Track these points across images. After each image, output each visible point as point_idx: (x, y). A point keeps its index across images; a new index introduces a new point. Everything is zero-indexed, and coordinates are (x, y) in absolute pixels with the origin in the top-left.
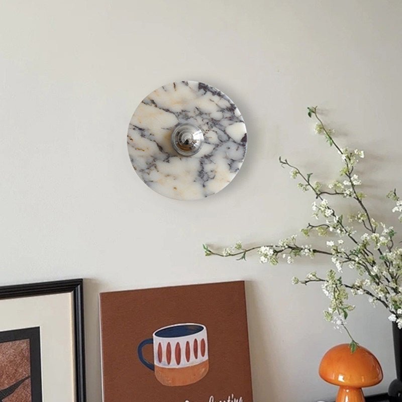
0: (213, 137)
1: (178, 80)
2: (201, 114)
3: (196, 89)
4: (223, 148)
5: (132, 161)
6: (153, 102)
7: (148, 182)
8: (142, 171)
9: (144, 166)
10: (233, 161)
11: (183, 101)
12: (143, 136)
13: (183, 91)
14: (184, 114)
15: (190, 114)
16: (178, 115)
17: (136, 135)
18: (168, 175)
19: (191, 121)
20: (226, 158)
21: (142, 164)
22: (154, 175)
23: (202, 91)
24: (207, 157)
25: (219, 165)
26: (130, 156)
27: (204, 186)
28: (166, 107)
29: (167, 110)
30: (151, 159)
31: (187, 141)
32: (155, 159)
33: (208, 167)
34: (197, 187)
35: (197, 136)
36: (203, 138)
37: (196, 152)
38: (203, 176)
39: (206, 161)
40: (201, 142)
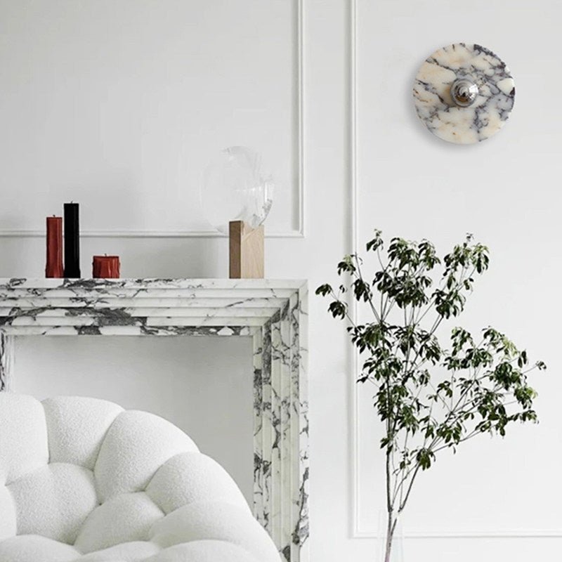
0: (486, 90)
1: (457, 42)
2: (476, 70)
3: (472, 49)
4: (495, 100)
5: (418, 110)
6: (435, 61)
7: (431, 129)
8: (426, 119)
9: (428, 115)
10: (503, 111)
11: (461, 60)
12: (427, 89)
13: (461, 52)
14: (461, 71)
15: (466, 71)
16: (456, 72)
17: (421, 89)
18: (448, 123)
19: (467, 77)
20: (497, 108)
21: (426, 112)
22: (436, 123)
23: (477, 51)
24: (481, 107)
25: (492, 114)
26: (416, 107)
27: (478, 132)
28: (447, 65)
29: (447, 68)
30: (434, 109)
31: (464, 94)
32: (437, 109)
33: (482, 116)
34: (473, 133)
35: (473, 90)
36: (477, 91)
37: (471, 103)
38: (477, 123)
39: (481, 111)
40: (476, 95)
